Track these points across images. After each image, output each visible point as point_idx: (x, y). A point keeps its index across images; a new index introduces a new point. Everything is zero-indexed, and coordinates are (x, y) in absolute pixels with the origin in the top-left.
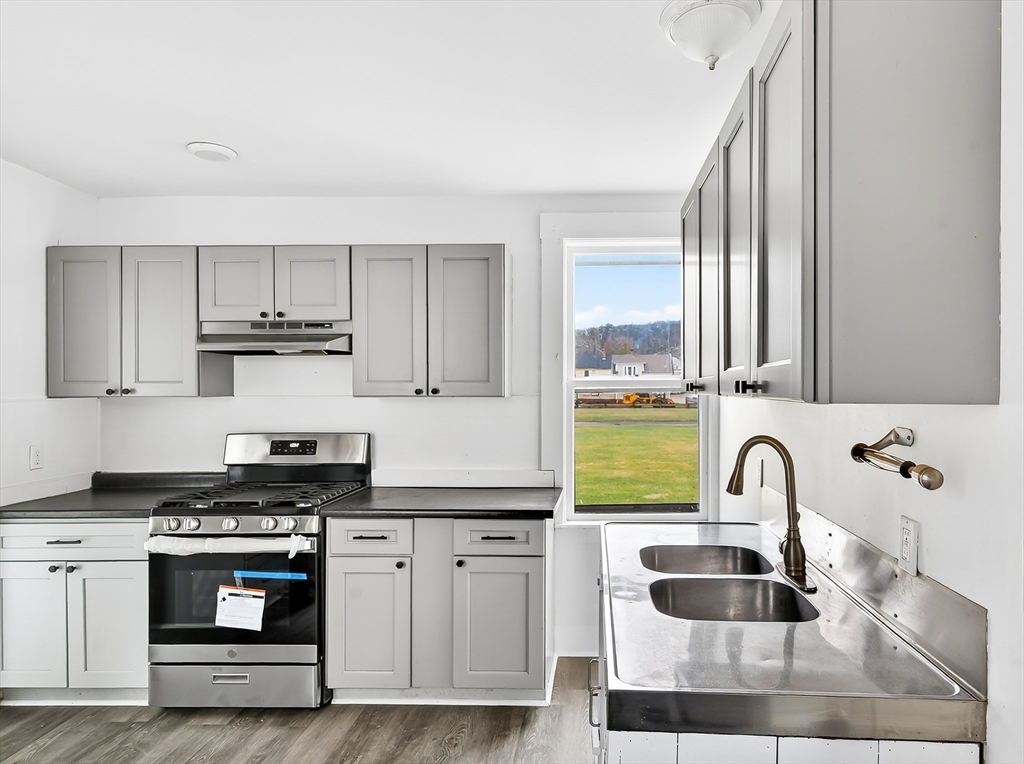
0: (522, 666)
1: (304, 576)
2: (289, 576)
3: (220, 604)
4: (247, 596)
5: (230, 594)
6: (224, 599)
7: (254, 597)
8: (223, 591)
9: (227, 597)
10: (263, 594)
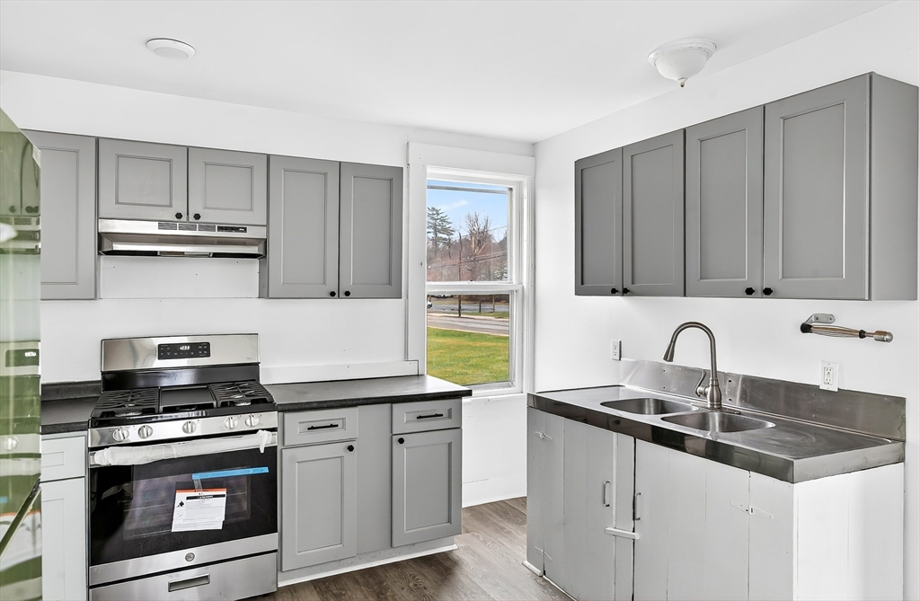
0: (446, 519)
1: (265, 470)
2: (251, 471)
3: (177, 509)
4: (206, 497)
5: (188, 498)
6: (182, 504)
7: (215, 496)
8: (181, 496)
9: (185, 501)
10: (224, 492)
